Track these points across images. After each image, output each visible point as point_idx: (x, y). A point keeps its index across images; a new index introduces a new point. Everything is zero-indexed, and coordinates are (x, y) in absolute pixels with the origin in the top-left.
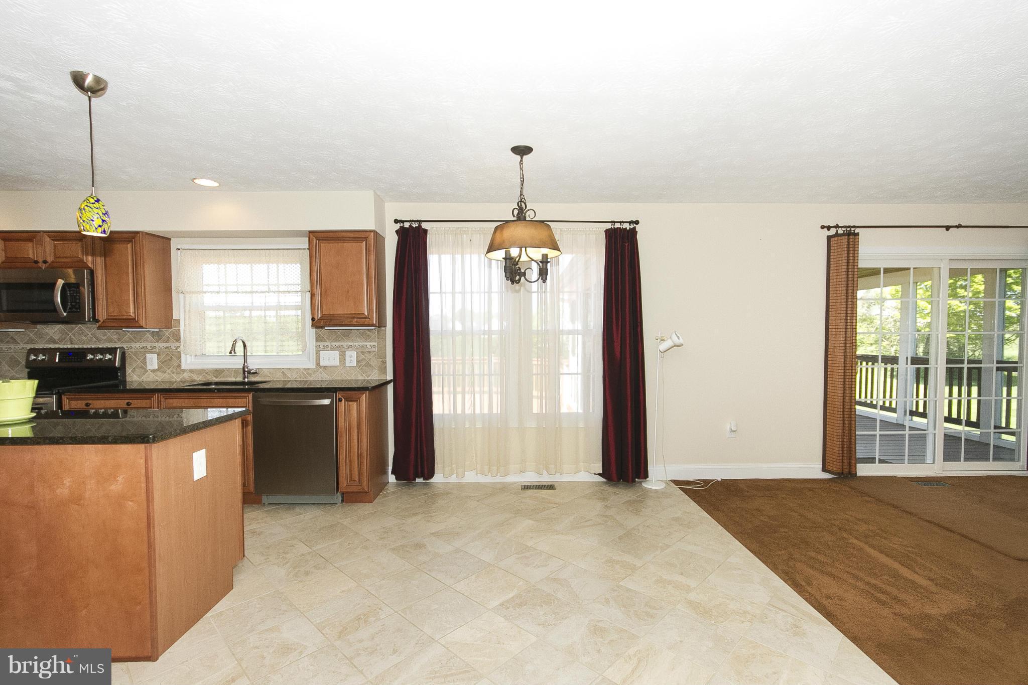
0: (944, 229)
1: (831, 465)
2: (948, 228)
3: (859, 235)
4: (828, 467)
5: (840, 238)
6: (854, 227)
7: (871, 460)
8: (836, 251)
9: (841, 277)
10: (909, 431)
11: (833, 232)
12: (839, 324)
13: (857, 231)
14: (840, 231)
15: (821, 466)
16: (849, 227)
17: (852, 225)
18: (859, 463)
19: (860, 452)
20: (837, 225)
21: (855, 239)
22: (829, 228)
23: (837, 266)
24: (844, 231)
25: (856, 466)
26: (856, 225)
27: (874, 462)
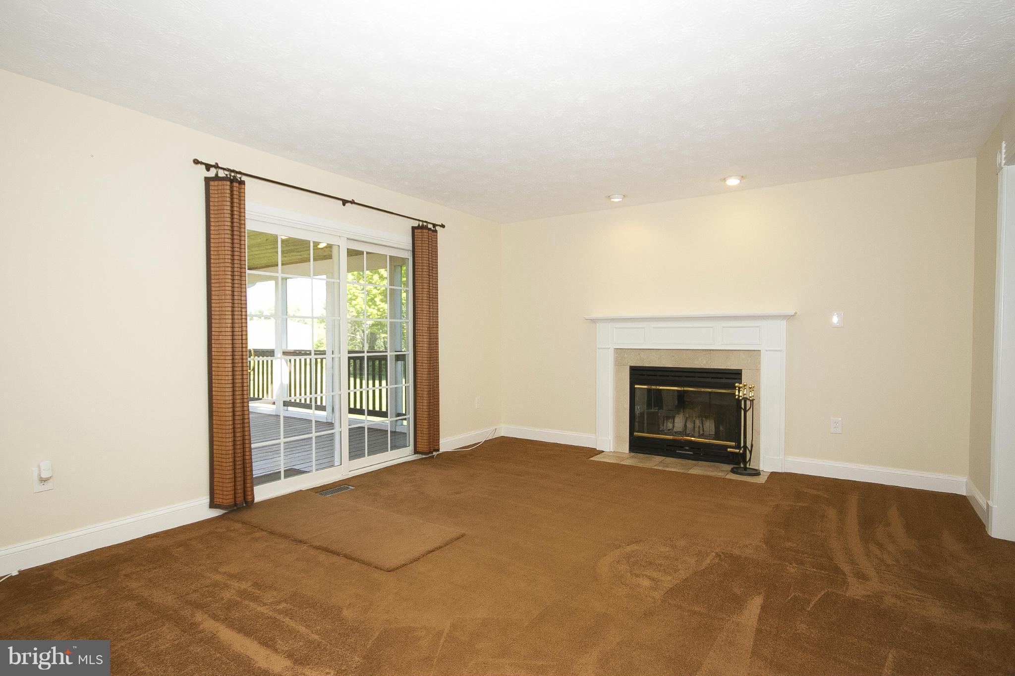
0: (341, 202)
1: (221, 496)
2: (345, 202)
3: (244, 184)
4: (217, 501)
5: (220, 183)
6: (240, 173)
7: (274, 477)
8: (216, 200)
9: (223, 236)
10: (316, 432)
11: (212, 173)
12: (224, 301)
13: (244, 178)
14: (222, 174)
15: (208, 500)
16: (233, 171)
17: (237, 170)
18: (258, 484)
19: (258, 468)
20: (217, 164)
21: (240, 189)
22: (208, 167)
23: (218, 221)
24: (227, 175)
25: (252, 490)
26: (243, 172)
27: (279, 478)
